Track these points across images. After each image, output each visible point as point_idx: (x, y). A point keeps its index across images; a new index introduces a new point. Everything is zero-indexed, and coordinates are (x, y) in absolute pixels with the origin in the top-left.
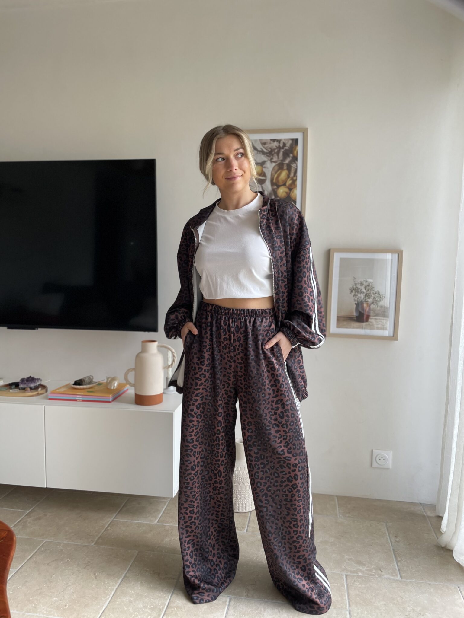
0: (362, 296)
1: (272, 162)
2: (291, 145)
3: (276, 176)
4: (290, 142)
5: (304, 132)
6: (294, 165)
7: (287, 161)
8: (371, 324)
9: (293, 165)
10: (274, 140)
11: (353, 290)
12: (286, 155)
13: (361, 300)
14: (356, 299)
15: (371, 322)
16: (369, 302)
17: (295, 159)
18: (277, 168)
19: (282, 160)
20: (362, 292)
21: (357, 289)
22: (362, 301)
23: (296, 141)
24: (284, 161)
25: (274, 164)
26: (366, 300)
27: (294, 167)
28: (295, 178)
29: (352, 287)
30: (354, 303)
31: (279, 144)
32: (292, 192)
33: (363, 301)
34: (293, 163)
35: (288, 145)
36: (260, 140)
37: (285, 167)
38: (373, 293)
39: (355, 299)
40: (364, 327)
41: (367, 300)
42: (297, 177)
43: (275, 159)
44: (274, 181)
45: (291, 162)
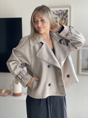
1: (59, 17)
2: (66, 12)
3: (61, 22)
4: (65, 11)
5: (70, 7)
6: (67, 19)
7: (64, 17)
10: (60, 10)
12: (64, 15)
17: (67, 16)
18: (61, 20)
23: (67, 11)
25: (60, 18)
29: (86, 59)
31: (62, 12)
36: (56, 10)
37: (64, 19)
39: (87, 63)
43: (60, 16)
45: (66, 17)
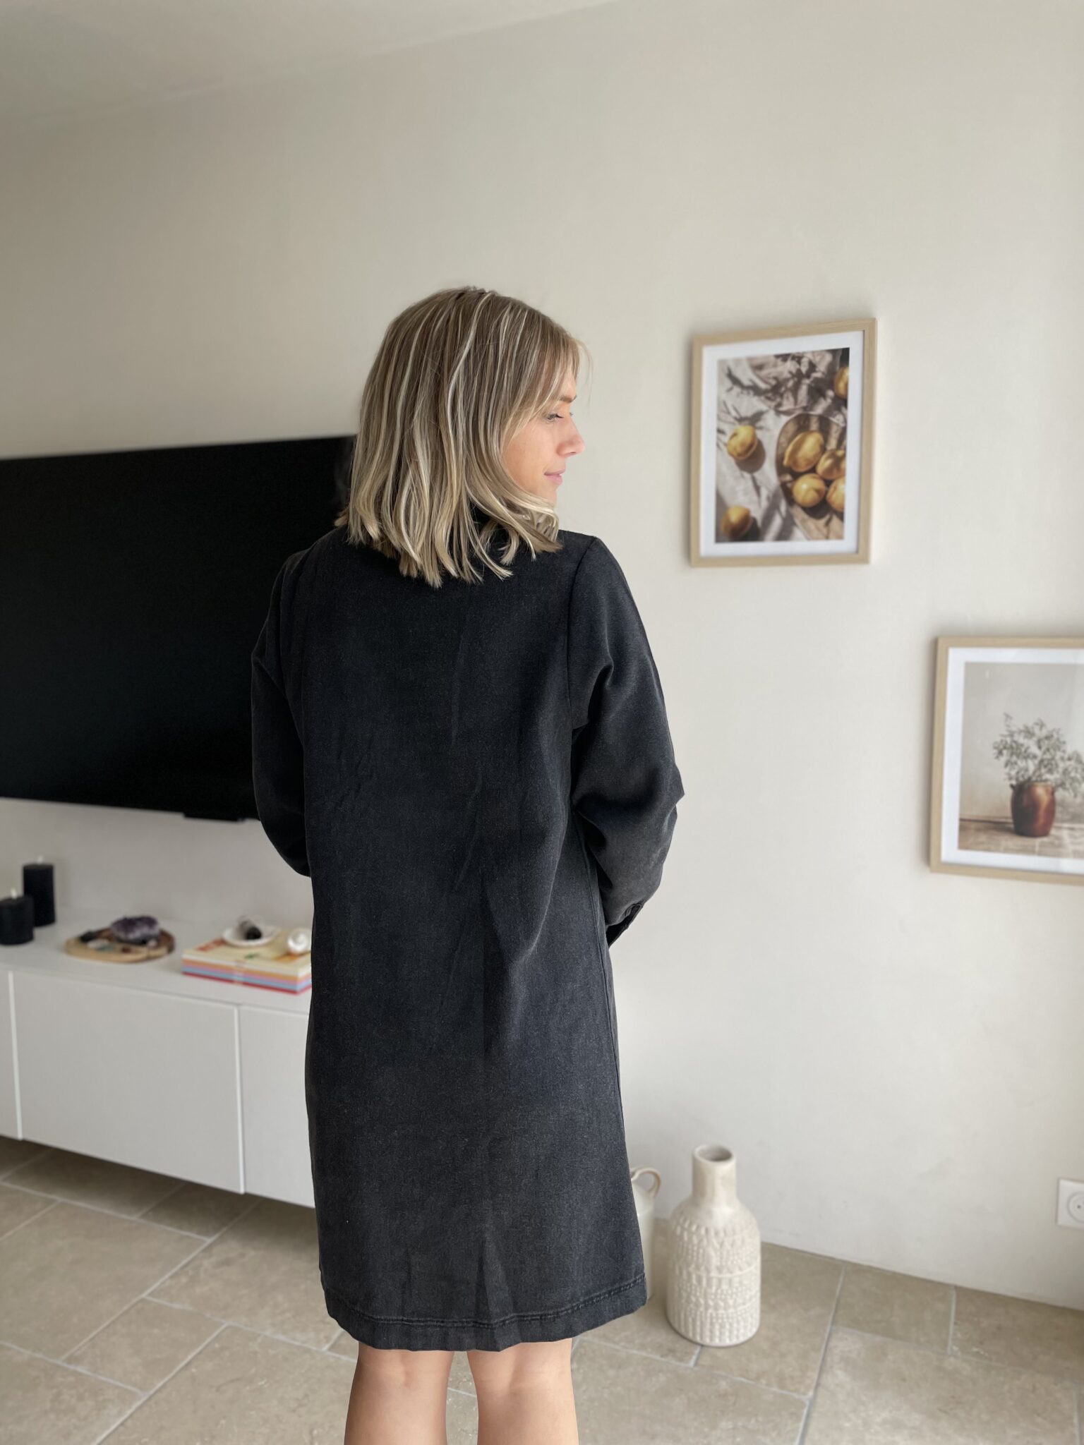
0: (1032, 765)
1: (778, 413)
2: (831, 367)
3: (790, 449)
4: (829, 358)
5: (868, 329)
6: (837, 419)
7: (819, 409)
8: (1057, 842)
9: (834, 420)
10: (785, 357)
11: (1005, 748)
12: (817, 392)
13: (1026, 777)
14: (1013, 773)
15: (1058, 838)
16: (1049, 783)
17: (841, 402)
18: (792, 428)
19: (805, 408)
20: (1027, 756)
21: (1014, 745)
22: (1029, 779)
23: (842, 356)
24: (811, 409)
25: (785, 419)
26: (1040, 776)
27: (838, 425)
28: (840, 453)
29: (1002, 741)
30: (1008, 783)
31: (798, 366)
32: (832, 489)
33: (1034, 779)
34: (836, 412)
35: (822, 368)
36: (750, 360)
37: (814, 425)
38: (1062, 759)
39: (1009, 774)
40: (1037, 849)
41: (1044, 777)
42: (845, 449)
43: (788, 404)
44: (785, 462)
45: (829, 411)
